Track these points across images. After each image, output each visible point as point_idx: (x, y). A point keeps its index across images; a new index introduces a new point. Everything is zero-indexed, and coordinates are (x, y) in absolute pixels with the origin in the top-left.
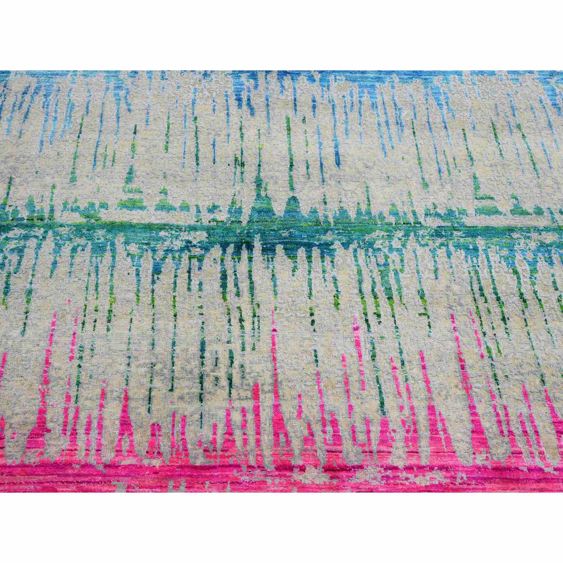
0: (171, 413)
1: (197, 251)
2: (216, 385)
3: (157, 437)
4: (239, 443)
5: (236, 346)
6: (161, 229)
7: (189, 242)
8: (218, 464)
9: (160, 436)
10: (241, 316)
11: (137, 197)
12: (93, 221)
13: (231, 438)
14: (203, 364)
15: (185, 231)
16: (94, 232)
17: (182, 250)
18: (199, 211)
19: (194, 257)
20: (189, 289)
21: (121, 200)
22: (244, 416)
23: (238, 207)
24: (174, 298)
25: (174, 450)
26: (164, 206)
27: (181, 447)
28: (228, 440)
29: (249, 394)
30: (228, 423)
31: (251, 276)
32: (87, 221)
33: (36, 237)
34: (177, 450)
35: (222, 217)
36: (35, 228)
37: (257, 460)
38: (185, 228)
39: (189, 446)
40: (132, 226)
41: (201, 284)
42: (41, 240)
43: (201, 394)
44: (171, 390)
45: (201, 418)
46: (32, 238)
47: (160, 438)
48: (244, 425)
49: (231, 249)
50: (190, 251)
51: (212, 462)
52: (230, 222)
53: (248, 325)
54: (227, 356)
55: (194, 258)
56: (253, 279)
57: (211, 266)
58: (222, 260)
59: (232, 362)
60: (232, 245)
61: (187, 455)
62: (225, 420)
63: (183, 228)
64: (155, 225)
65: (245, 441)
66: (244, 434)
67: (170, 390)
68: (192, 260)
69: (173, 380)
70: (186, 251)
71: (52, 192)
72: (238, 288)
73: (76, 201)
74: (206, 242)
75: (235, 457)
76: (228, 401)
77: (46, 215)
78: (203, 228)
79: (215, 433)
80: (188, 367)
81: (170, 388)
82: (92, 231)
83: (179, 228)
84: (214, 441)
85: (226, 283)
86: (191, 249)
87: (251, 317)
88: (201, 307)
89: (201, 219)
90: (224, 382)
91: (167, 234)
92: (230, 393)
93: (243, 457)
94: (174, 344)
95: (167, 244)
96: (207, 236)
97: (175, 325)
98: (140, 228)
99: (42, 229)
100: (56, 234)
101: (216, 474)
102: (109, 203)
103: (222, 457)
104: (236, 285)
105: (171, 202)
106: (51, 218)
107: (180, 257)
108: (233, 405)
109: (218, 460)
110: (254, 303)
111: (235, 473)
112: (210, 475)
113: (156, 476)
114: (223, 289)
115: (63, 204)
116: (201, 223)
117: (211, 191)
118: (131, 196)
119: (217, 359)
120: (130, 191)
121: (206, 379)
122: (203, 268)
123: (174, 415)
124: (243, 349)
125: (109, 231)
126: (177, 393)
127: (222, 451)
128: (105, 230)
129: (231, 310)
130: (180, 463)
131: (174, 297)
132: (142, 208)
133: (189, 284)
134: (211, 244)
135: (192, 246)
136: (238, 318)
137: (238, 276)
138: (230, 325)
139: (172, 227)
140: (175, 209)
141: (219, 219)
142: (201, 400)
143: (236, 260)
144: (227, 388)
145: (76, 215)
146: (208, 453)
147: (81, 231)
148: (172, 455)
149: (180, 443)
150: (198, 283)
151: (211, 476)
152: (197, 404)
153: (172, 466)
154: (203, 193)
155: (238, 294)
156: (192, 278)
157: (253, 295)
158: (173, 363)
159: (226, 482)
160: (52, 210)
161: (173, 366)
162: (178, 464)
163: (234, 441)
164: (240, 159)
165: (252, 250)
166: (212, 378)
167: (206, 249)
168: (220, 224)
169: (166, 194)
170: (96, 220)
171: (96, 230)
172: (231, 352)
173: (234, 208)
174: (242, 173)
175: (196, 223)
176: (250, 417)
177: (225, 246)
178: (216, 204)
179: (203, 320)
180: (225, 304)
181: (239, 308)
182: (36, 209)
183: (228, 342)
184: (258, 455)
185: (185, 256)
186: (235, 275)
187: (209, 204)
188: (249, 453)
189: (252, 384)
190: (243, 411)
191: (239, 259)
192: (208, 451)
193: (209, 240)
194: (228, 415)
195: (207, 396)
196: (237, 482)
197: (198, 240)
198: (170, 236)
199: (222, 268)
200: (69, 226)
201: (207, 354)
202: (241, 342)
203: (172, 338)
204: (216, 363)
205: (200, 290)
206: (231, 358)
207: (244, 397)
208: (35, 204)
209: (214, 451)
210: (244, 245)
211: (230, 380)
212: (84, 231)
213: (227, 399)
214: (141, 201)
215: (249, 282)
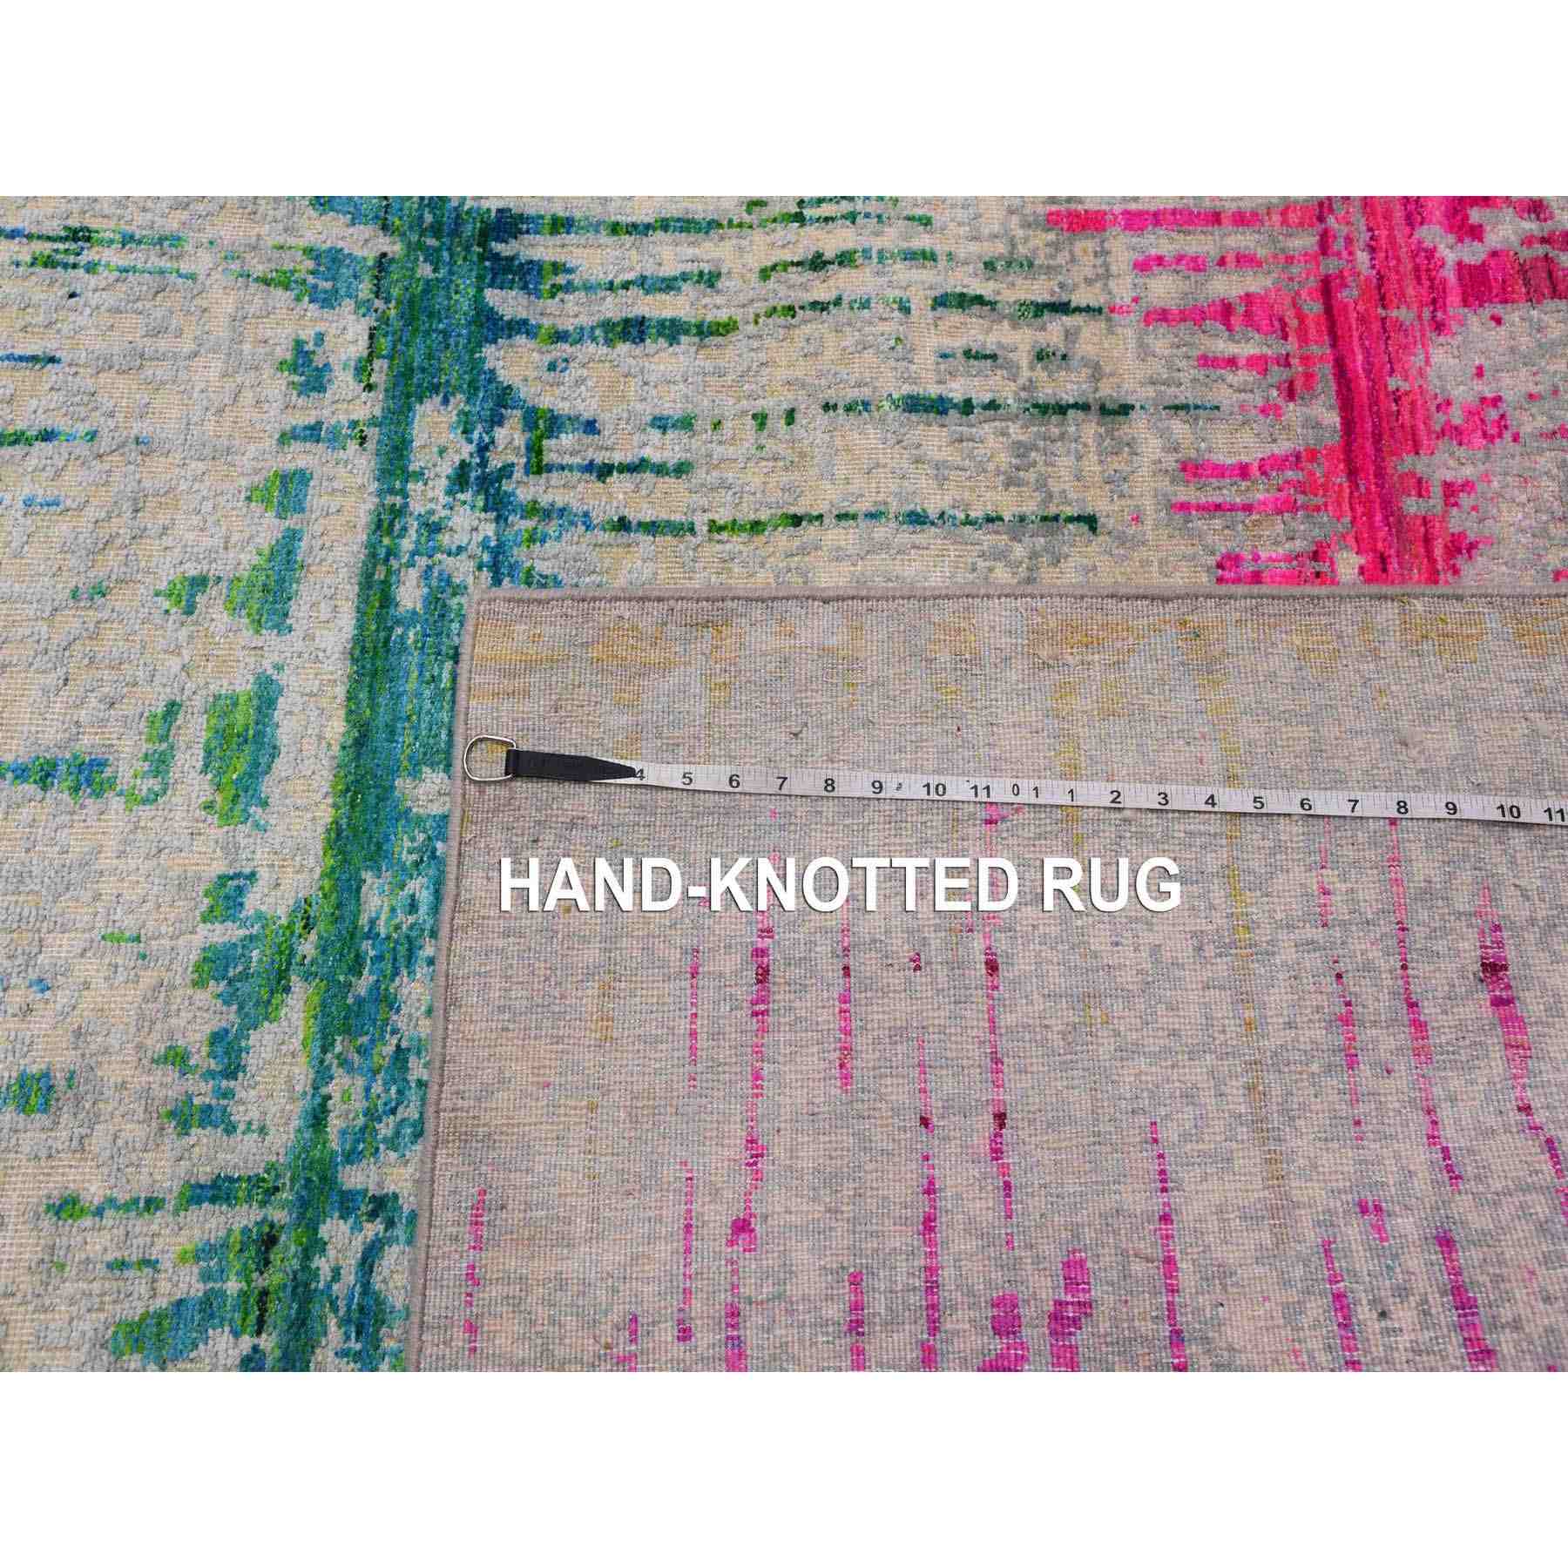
0: (1179, 517)
1: (510, 437)
2: (1064, 357)
3: (1261, 566)
4: (1255, 283)
5: (920, 283)
6: (387, 601)
7: (460, 478)
8: (1328, 351)
9: (1256, 558)
10: (798, 264)
11: (195, 730)
12: (308, 947)
13: (1241, 309)
14: (992, 405)
15: (406, 496)
16: (371, 935)
17: (498, 505)
18: (313, 432)
19: (534, 450)
20: (681, 469)
21: (209, 806)
22: (1160, 260)
23: (310, 264)
24: (721, 529)
25: (1301, 499)
26: (265, 589)
27: (1290, 474)
28: (1248, 317)
29: (1085, 245)
30: (1195, 315)
31: (634, 226)
32: (307, 977)
33: (368, 1261)
34: (1301, 487)
35: (350, 336)
36: (315, 1274)
37: (1301, 224)
38: (392, 491)
39: (1283, 447)
40: (361, 741)
41: (661, 423)
42: (390, 1224)
43: (1104, 410)
44: (1091, 522)
45: (1185, 407)
46: (377, 1282)
47: (1264, 555)
48: (1197, 264)
49: (507, 302)
50: (506, 471)
51: (1325, 371)
52: (379, 304)
53: (833, 241)
54: (954, 317)
55: (539, 452)
56: (647, 220)
57: (580, 382)
58: (559, 336)
59: (979, 300)
60: (492, 297)
61: (1312, 455)
62: (1182, 326)
63: (389, 500)
64: (361, 626)
65: (1245, 260)
66: (1222, 262)
67: (1093, 529)
68: (549, 457)
69: (1056, 518)
70: (506, 486)
71: (99, 1212)
72: (685, 277)
73: (176, 1058)
74: (468, 401)
75: (1298, 293)
76: (1115, 316)
77: (245, 1217)
78: (399, 413)
79: (1232, 362)
80: (1004, 459)
81: (1085, 528)
82: (366, 945)
83: (387, 522)
84: (1259, 364)
85: (662, 324)
86: (495, 463)
87: (802, 231)
88: (761, 419)
89: (354, 424)
90: (1054, 331)
91: (413, 574)
92: (1088, 309)
93: (1295, 270)
94: (917, 519)
95: (462, 570)
96: (438, 399)
97: (839, 517)
98: (373, 706)
99: (324, 1231)
100: (361, 1145)
101: (1360, 358)
102: (220, 867)
103: (1303, 338)
104: (668, 285)
105: (248, 558)
106: (264, 1188)
107: (533, 510)
108: (1127, 300)
109: (1315, 349)
110: (747, 218)
111: (1348, 295)
112: (1368, 378)
113: (1394, 561)
114: (687, 332)
115: (184, 1128)
116: (373, 422)
117: (213, 374)
118: (188, 760)
119: (968, 354)
120: (160, 764)
121: (1045, 394)
122: (587, 416)
123: (1184, 507)
124: (929, 257)
125: (378, 855)
126: (1099, 503)
127: (1285, 337)
128: (368, 876)
129: (772, 303)
130: (1341, 479)
131: (714, 527)
132: (267, 696)
133: (660, 470)
134: (481, 382)
135: (484, 463)
136: (809, 275)
137: (630, 276)
138: (838, 302)
139: (382, 552)
140: (293, 536)
141: (360, 348)
142: (1125, 409)
143: (561, 279)
144: (1068, 321)
145: (263, 1044)
146: (1298, 385)
147: (360, 1001)
148: (1317, 509)
149: (1277, 478)
150: (655, 435)
151: (1368, 372)
152: (1138, 425)
153: (1352, 509)
154: (220, 411)
155: (710, 280)
156: (629, 458)
157: (714, 224)
158: (990, 520)
159: (1383, 320)
160: (217, 1191)
161: (1000, 519)
162: (1346, 485)
163: (1248, 298)
164: (46, 248)
165: (521, 218)
166: (1040, 374)
167: (504, 398)
168: (384, 343)
169: (200, 583)
170: (308, 927)
171: (363, 920)
172: (941, 302)
173: (311, 280)
174: (128, 240)
175: (371, 446)
176: (1161, 242)
177: (493, 327)
178: (284, 352)
179: (816, 409)
180: (751, 328)
181: (765, 274)
182: (198, 1289)
183: (905, 310)
184: (1285, 222)
185: (525, 490)
186: (626, 286)
187: (276, 386)
188: (1283, 250)
189: (1051, 236)
190: (1144, 266)
191: (557, 268)
192: (1291, 383)
193: (458, 389)
194: (1162, 316)
195: (1106, 390)
196: (1379, 287)
197: (456, 436)
198: (422, 562)
199: (594, 339)
200: (322, 1076)
201: (956, 390)
202: (899, 266)
203: (893, 524)
204: (986, 357)
205: (686, 423)
206: (964, 301)
207: (1099, 261)
208: (162, 1303)
209: (1288, 365)
210: (497, 247)
211: (1040, 309)
212: (363, 985)
213: (1109, 320)
214: (222, 706)
215: (660, 234)
